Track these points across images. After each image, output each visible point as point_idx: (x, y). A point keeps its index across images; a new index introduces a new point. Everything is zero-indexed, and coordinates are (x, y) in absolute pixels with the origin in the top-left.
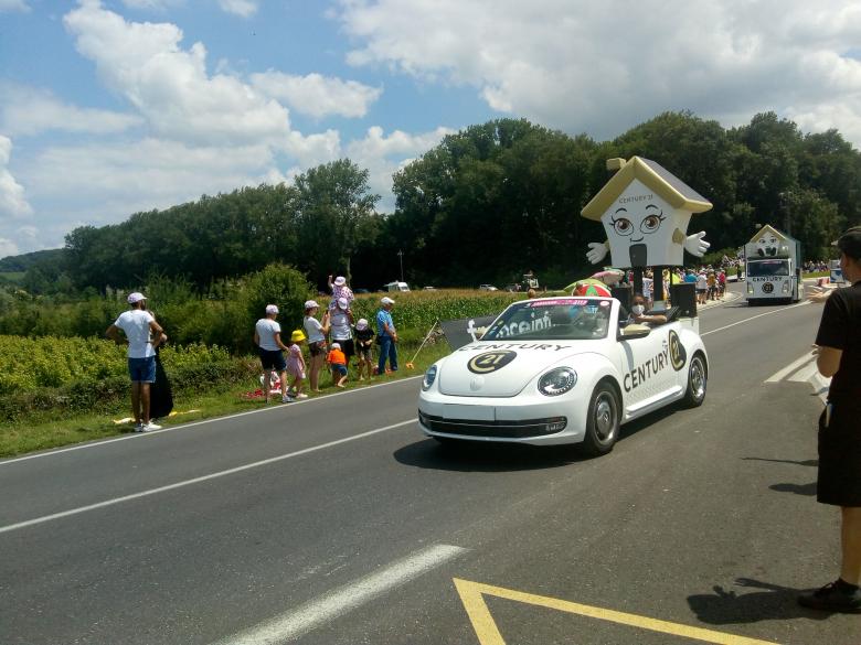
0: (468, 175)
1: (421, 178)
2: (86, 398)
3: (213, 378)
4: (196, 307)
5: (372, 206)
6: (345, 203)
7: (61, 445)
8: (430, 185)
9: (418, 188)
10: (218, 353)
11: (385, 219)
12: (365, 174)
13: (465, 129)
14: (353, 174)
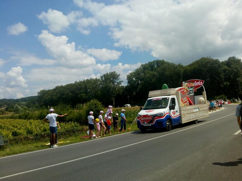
0: (148, 75)
1: (134, 76)
2: (39, 138)
3: (74, 132)
4: (71, 112)
5: (121, 84)
6: (114, 83)
7: (30, 151)
8: (137, 78)
9: (134, 79)
10: (77, 125)
11: (124, 87)
12: (119, 75)
13: (147, 63)
14: (116, 75)
